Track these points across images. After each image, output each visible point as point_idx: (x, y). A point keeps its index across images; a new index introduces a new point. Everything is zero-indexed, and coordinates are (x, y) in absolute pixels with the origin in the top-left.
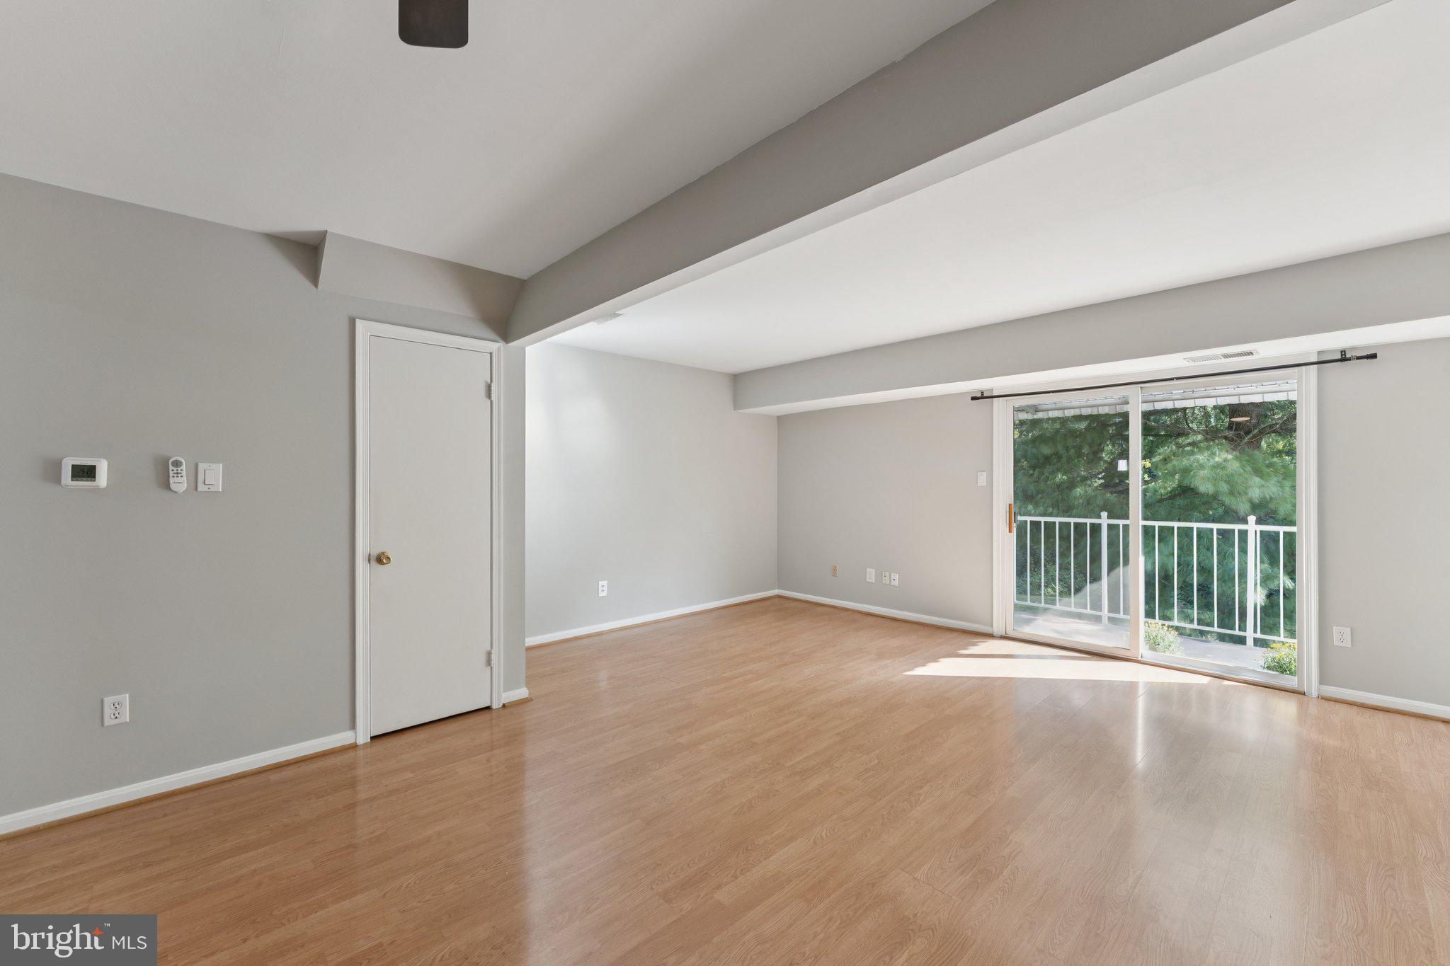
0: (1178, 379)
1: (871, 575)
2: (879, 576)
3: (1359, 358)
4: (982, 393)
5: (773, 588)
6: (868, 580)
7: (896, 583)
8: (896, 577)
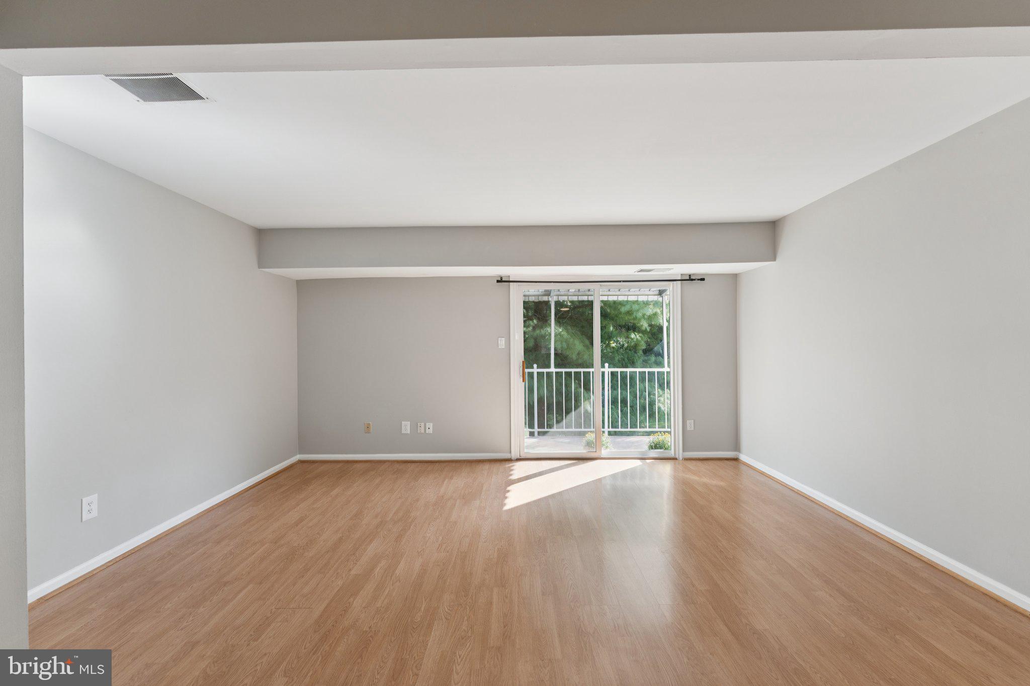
0: (623, 281)
1: (406, 427)
2: (414, 427)
3: (698, 280)
4: (501, 278)
5: (295, 455)
6: (403, 432)
7: (431, 431)
8: (430, 425)
